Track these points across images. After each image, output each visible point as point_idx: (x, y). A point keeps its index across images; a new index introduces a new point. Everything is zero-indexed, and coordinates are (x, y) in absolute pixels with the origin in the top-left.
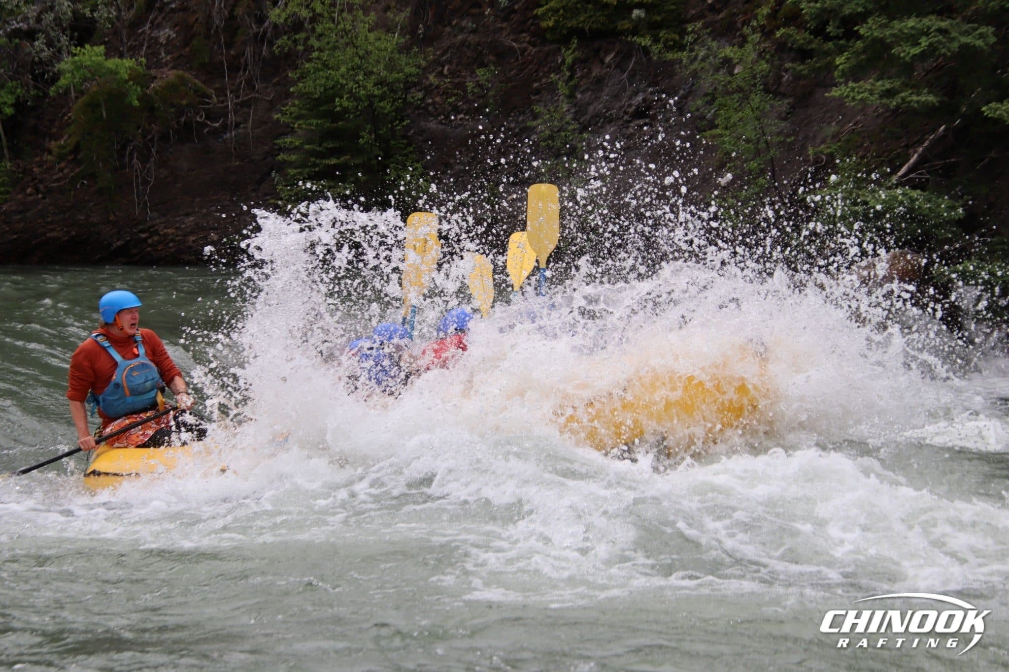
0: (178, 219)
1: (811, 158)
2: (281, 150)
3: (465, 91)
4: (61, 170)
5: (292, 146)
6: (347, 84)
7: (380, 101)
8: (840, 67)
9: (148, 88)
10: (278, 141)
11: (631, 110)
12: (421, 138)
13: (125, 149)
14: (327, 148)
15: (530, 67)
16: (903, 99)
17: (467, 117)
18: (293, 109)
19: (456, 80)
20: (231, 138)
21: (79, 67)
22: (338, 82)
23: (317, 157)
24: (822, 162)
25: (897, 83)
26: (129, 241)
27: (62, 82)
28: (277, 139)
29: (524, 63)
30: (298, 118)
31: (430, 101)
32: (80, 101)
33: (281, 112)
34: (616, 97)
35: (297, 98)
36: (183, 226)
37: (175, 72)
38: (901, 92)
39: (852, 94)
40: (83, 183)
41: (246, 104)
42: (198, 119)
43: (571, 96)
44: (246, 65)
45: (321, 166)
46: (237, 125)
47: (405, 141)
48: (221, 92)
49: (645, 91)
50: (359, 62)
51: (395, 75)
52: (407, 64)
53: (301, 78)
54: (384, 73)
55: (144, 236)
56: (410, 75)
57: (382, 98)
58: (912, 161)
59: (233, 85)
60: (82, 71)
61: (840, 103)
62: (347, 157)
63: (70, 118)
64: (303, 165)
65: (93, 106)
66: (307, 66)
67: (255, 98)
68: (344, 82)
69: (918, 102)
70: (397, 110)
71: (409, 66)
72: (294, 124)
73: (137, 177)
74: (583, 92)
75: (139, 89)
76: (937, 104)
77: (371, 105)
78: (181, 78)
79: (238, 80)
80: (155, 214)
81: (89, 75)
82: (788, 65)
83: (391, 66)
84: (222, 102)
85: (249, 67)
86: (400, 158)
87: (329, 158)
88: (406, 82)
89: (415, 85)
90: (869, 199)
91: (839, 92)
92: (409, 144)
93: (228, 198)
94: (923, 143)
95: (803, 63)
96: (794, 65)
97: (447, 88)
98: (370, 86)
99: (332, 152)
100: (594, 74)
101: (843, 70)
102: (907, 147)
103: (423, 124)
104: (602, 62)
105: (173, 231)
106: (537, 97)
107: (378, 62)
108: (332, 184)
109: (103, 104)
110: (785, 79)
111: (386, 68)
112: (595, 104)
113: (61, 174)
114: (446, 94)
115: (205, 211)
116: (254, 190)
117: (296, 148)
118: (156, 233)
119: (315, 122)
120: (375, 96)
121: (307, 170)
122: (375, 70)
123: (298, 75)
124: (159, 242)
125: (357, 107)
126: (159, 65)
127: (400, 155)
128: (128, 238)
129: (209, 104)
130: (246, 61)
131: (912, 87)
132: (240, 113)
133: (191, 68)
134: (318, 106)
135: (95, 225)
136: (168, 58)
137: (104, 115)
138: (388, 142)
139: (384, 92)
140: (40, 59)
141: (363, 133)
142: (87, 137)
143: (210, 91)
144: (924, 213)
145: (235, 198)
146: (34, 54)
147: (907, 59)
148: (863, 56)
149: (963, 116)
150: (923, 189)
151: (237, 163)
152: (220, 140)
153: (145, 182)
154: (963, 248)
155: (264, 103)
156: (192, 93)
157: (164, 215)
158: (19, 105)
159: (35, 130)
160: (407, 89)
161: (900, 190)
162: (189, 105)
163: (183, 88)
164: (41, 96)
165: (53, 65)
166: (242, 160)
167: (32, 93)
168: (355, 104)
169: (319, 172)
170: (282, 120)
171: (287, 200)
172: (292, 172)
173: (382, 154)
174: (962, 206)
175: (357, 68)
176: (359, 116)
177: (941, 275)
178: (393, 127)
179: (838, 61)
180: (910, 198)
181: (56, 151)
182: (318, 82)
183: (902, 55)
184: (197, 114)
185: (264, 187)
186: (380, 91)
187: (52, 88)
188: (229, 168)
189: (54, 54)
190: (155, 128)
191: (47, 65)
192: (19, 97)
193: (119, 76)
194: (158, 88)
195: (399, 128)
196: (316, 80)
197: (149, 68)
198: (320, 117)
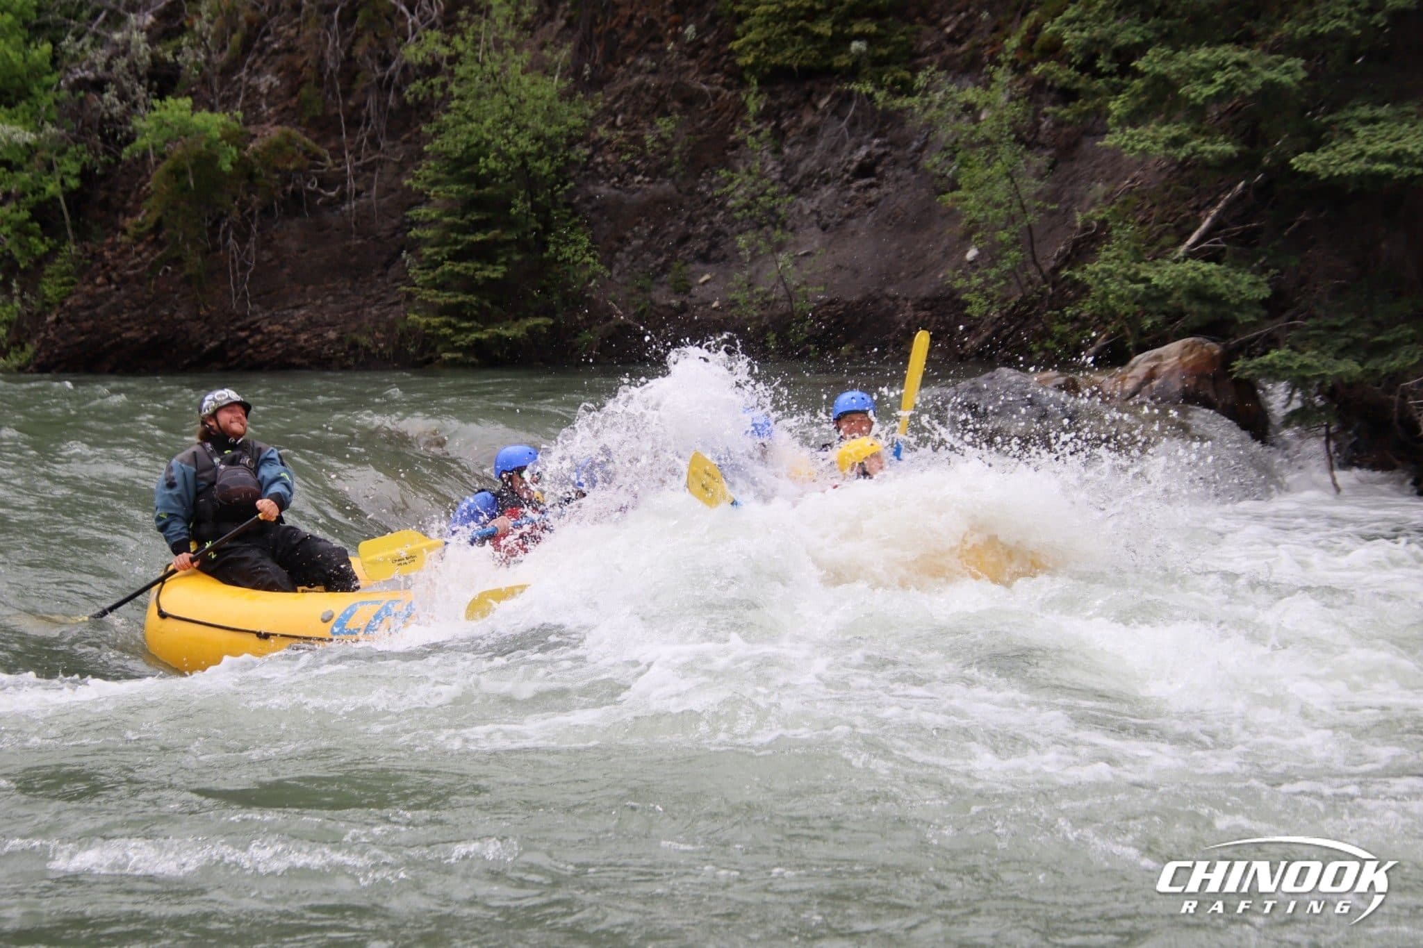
0: (286, 313)
1: (1079, 224)
2: (414, 224)
3: (643, 146)
4: (139, 254)
5: (427, 219)
6: (493, 140)
7: (536, 161)
8: (1116, 113)
9: (245, 149)
10: (410, 213)
11: (853, 167)
12: (589, 207)
13: (219, 227)
14: (471, 221)
15: (725, 114)
16: (1194, 149)
17: (647, 179)
18: (427, 173)
19: (633, 133)
20: (351, 210)
21: (162, 124)
22: (482, 137)
23: (458, 233)
24: (1091, 229)
25: (1186, 129)
26: (227, 341)
27: (140, 142)
28: (409, 209)
29: (717, 111)
30: (435, 183)
31: (600, 159)
32: (162, 167)
33: (413, 176)
34: (834, 151)
35: (433, 158)
36: (292, 321)
37: (279, 128)
38: (1189, 140)
39: (1130, 143)
40: (166, 271)
41: (369, 167)
42: (309, 186)
43: (777, 151)
44: (368, 118)
45: (464, 243)
46: (358, 194)
47: (569, 211)
48: (337, 152)
49: (869, 143)
50: (510, 112)
51: (555, 128)
52: (570, 114)
53: (438, 132)
54: (542, 127)
55: (243, 334)
56: (575, 128)
57: (540, 156)
58: (1204, 226)
59: (352, 143)
60: (163, 130)
61: (1116, 153)
62: (497, 232)
63: (148, 188)
64: (441, 243)
65: (177, 173)
66: (445, 117)
67: (381, 162)
68: (490, 137)
69: (1212, 152)
70: (558, 171)
71: (573, 117)
72: (429, 191)
73: (233, 261)
74: (791, 146)
75: (234, 151)
76: (1236, 155)
77: (524, 164)
78: (288, 137)
79: (358, 138)
80: (257, 307)
81: (172, 134)
82: (1048, 109)
83: (550, 116)
84: (339, 165)
85: (372, 121)
86: (562, 231)
87: (473, 233)
88: (569, 137)
89: (581, 139)
90: (1151, 275)
91: (1115, 141)
92: (575, 214)
93: (348, 284)
94: (1217, 204)
95: (1066, 106)
96: (1055, 109)
97: (621, 143)
98: (522, 141)
99: (478, 226)
100: (805, 123)
101: (1119, 117)
102: (1198, 209)
103: (591, 188)
104: (815, 107)
105: (280, 328)
106: (734, 152)
107: (534, 112)
108: (479, 266)
109: (190, 170)
110: (1044, 126)
111: (544, 119)
112: (808, 160)
113: (139, 259)
114: (619, 150)
115: (319, 302)
116: (380, 275)
117: (432, 221)
118: (259, 330)
119: (455, 187)
120: (530, 154)
121: (447, 249)
122: (530, 124)
123: (434, 129)
124: (262, 342)
125: (506, 169)
126: (259, 120)
127: (563, 227)
128: (224, 338)
129: (322, 168)
130: (368, 114)
131: (1205, 133)
132: (362, 179)
133: (299, 124)
134: (458, 168)
135: (182, 322)
136: (271, 111)
137: (192, 183)
138: (548, 211)
139: (540, 149)
140: (111, 115)
141: (517, 202)
142: (171, 212)
143: (324, 152)
144: (1221, 291)
145: (357, 285)
146: (103, 109)
147: (1199, 101)
148: (1143, 99)
149: (1266, 170)
150: (1218, 262)
151: (359, 242)
152: (337, 213)
153: (244, 267)
154: (1269, 335)
155: (391, 165)
156: (301, 154)
157: (269, 308)
158: (86, 174)
159: (105, 204)
160: (571, 145)
161: (1190, 263)
162: (298, 170)
163: (289, 149)
164: (113, 161)
165: (127, 123)
166: (365, 238)
167: (102, 159)
168: (505, 164)
169: (461, 251)
170: (414, 186)
171: (423, 287)
172: (428, 251)
173: (540, 226)
174: (1268, 282)
175: (507, 120)
176: (510, 180)
177: (1243, 369)
178: (553, 193)
179: (1112, 106)
180: (1203, 273)
181: (132, 231)
182: (459, 137)
183: (1192, 95)
184: (308, 181)
185: (393, 271)
186: (535, 148)
187: (127, 150)
188: (349, 247)
189: (128, 108)
190: (256, 199)
191: (120, 123)
192: (85, 165)
193: (208, 135)
194: (258, 149)
195: (560, 193)
196: (455, 135)
197: (246, 124)
198: (461, 182)
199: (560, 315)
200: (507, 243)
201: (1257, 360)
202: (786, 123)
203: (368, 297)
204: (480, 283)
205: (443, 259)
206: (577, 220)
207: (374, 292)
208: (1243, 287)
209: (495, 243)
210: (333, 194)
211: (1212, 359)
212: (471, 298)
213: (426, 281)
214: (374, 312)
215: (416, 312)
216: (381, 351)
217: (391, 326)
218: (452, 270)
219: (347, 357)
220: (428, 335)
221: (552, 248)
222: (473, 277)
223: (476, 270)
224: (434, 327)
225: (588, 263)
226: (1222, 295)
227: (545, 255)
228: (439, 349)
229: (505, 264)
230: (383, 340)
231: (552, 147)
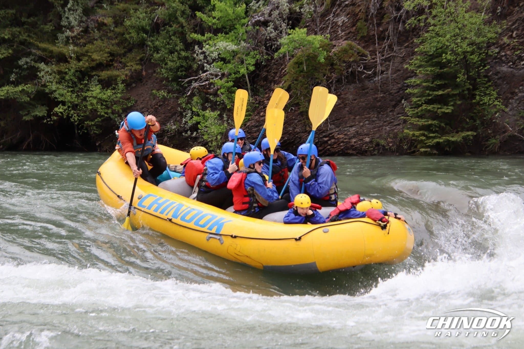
0: (346, 129)
2: (408, 86)
5: (415, 84)
6: (450, 45)
7: (471, 55)
9: (330, 52)
10: (407, 81)
12: (497, 77)
14: (436, 85)
18: (416, 62)
19: (522, 40)
20: (379, 80)
21: (292, 41)
22: (444, 44)
23: (430, 91)
27: (282, 50)
30: (420, 66)
31: (503, 54)
32: (292, 61)
33: (409, 63)
35: (419, 54)
36: (349, 133)
37: (346, 41)
40: (292, 109)
41: (388, 60)
42: (359, 69)
44: (389, 36)
45: (433, 96)
46: (382, 72)
47: (486, 79)
48: (373, 53)
50: (458, 32)
51: (481, 39)
53: (421, 43)
54: (474, 38)
55: (326, 139)
56: (491, 38)
57: (472, 53)
59: (380, 48)
60: (293, 43)
62: (449, 90)
63: (286, 71)
64: (422, 95)
65: (299, 64)
66: (426, 35)
67: (394, 57)
68: (449, 44)
70: (482, 60)
71: (490, 33)
72: (417, 70)
75: (325, 53)
77: (465, 57)
78: (350, 46)
79: (383, 46)
80: (333, 126)
81: (297, 45)
83: (479, 33)
84: (374, 59)
85: (391, 37)
86: (483, 89)
87: (437, 91)
88: (488, 43)
89: (494, 44)
92: (489, 81)
93: (376, 116)
97: (515, 45)
98: (464, 46)
99: (440, 87)
103: (498, 68)
105: (343, 136)
107: (471, 31)
108: (439, 106)
109: (304, 62)
111: (476, 35)
114: (514, 49)
115: (362, 124)
116: (391, 111)
118: (333, 137)
119: (429, 69)
120: (468, 52)
121: (424, 98)
122: (468, 36)
123: (420, 41)
124: (335, 143)
125: (456, 59)
126: (337, 38)
127: (483, 87)
128: (317, 141)
129: (366, 60)
130: (389, 34)
132: (384, 65)
133: (356, 39)
134: (431, 59)
135: (298, 133)
136: (343, 34)
137: (305, 69)
138: (475, 80)
139: (474, 49)
140: (270, 37)
141: (459, 75)
142: (295, 82)
143: (367, 53)
145: (380, 116)
146: (267, 35)
151: (382, 95)
152: (372, 81)
155: (399, 58)
156: (356, 54)
157: (338, 127)
158: (257, 65)
159: (266, 79)
160: (489, 47)
162: (355, 61)
163: (351, 51)
164: (270, 58)
165: (277, 41)
166: (385, 94)
168: (455, 57)
169: (432, 99)
170: (409, 68)
171: (411, 117)
172: (415, 99)
173: (471, 87)
175: (457, 35)
176: (457, 64)
178: (479, 70)
184: (359, 66)
185: (397, 109)
186: (472, 49)
187: (276, 54)
188: (377, 98)
189: (278, 34)
190: (334, 75)
191: (274, 41)
192: (257, 60)
193: (313, 46)
194: (336, 52)
195: (482, 71)
196: (431, 43)
197: (331, 40)
198: (433, 66)
199: (479, 131)
200: (454, 95)
203: (385, 122)
204: (440, 115)
205: (422, 103)
207: (388, 119)
209: (448, 95)
210: (370, 72)
212: (435, 122)
213: (414, 114)
214: (388, 129)
215: (408, 129)
216: (390, 147)
217: (396, 136)
218: (426, 109)
219: (374, 150)
220: (414, 140)
221: (478, 98)
222: (436, 112)
223: (438, 108)
224: (417, 136)
225: (496, 105)
227: (474, 101)
228: (418, 146)
229: (452, 105)
230: (391, 142)
231: (479, 48)
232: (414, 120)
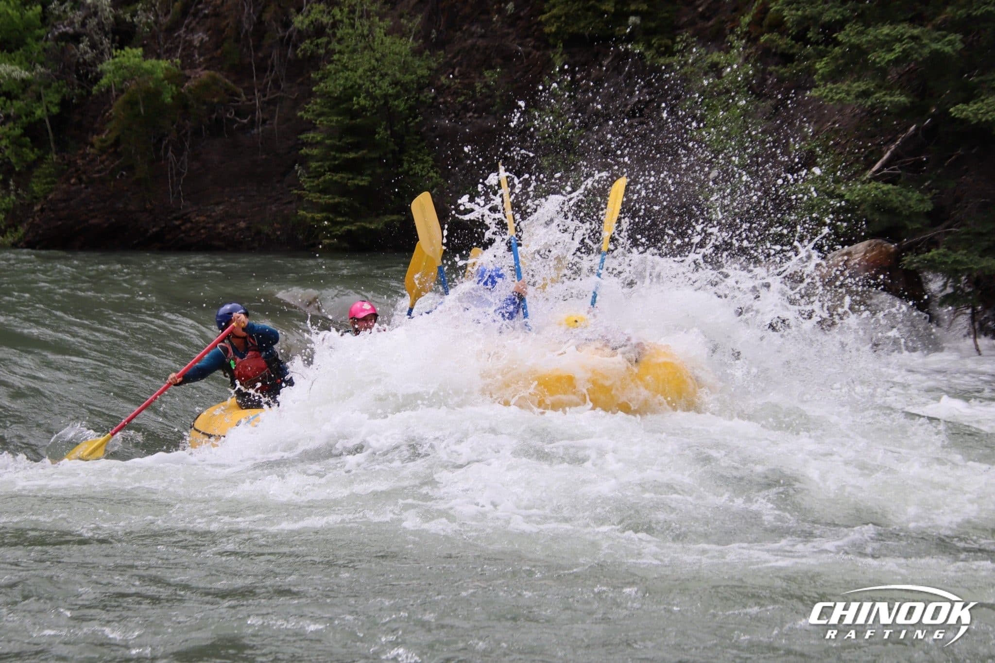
0: (209, 208)
2: (305, 144)
3: (474, 91)
4: (102, 162)
5: (314, 141)
6: (364, 84)
7: (395, 100)
8: (820, 71)
9: (182, 87)
10: (302, 136)
11: (627, 109)
12: (433, 134)
13: (161, 144)
14: (346, 143)
15: (534, 69)
16: (877, 99)
17: (476, 115)
18: (315, 107)
19: (466, 81)
20: (259, 134)
21: (120, 67)
22: (355, 82)
23: (336, 152)
25: (872, 86)
26: (165, 227)
27: (104, 81)
28: (301, 134)
29: (528, 66)
30: (321, 115)
31: (442, 100)
32: (121, 99)
33: (304, 109)
34: (613, 97)
35: (320, 96)
36: (213, 214)
37: (207, 72)
38: (874, 93)
39: (830, 95)
40: (122, 175)
41: (272, 102)
42: (228, 115)
43: (572, 96)
44: (273, 66)
45: (341, 159)
46: (264, 122)
47: (418, 137)
48: (249, 91)
49: (640, 92)
50: (376, 64)
51: (408, 78)
52: (420, 66)
53: (321, 79)
54: (398, 75)
55: (177, 223)
56: (423, 76)
57: (397, 96)
58: (885, 157)
59: (260, 84)
60: (121, 72)
61: (820, 102)
62: (365, 151)
63: (111, 114)
64: (324, 159)
65: (132, 103)
66: (328, 67)
67: (281, 98)
68: (361, 82)
69: (891, 102)
70: (411, 108)
71: (421, 68)
72: (316, 120)
73: (171, 169)
74: (582, 93)
75: (174, 88)
76: (909, 105)
77: (386, 103)
78: (213, 78)
79: (265, 81)
80: (188, 203)
81: (128, 75)
82: (772, 68)
83: (405, 68)
84: (250, 100)
85: (276, 68)
86: (413, 152)
87: (347, 152)
88: (419, 83)
89: (428, 85)
90: (844, 192)
91: (818, 93)
92: (422, 140)
93: (255, 188)
94: (896, 141)
95: (785, 66)
96: (777, 68)
97: (458, 88)
98: (385, 85)
99: (351, 147)
100: (592, 76)
101: (822, 74)
102: (881, 144)
103: (434, 121)
104: (600, 65)
105: (205, 218)
107: (394, 64)
108: (351, 176)
109: (141, 101)
110: (768, 81)
111: (401, 70)
113: (102, 166)
114: (456, 94)
115: (233, 200)
116: (278, 182)
117: (318, 142)
118: (189, 220)
119: (335, 118)
120: (391, 95)
121: (328, 163)
122: (390, 72)
123: (320, 76)
124: (191, 229)
125: (373, 106)
126: (193, 66)
127: (413, 149)
128: (163, 225)
129: (238, 102)
130: (272, 63)
131: (886, 89)
132: (267, 111)
133: (222, 69)
134: (338, 104)
135: (133, 212)
136: (202, 59)
137: (142, 111)
138: (402, 137)
139: (398, 92)
140: (85, 60)
141: (380, 130)
142: (126, 132)
143: (240, 90)
144: (896, 205)
145: (262, 188)
146: (78, 55)
147: (883, 63)
148: (841, 61)
149: (933, 116)
150: (894, 184)
151: (264, 157)
152: (248, 135)
153: (179, 174)
154: (931, 238)
155: (289, 101)
156: (223, 91)
157: (197, 204)
158: (64, 103)
159: (79, 125)
160: (420, 89)
161: (873, 184)
162: (220, 103)
163: (214, 87)
164: (84, 93)
165: (96, 66)
166: (268, 154)
167: (76, 91)
168: (372, 102)
169: (339, 165)
170: (305, 117)
171: (309, 191)
172: (314, 165)
173: (397, 149)
174: (931, 199)
175: (373, 69)
176: (375, 114)
177: (911, 263)
178: (407, 124)
179: (818, 66)
180: (883, 191)
181: (98, 144)
182: (338, 82)
183: (878, 60)
184: (227, 111)
185: (288, 179)
186: (394, 91)
187: (95, 88)
188: (256, 161)
189: (97, 55)
190: (189, 124)
191: (91, 66)
192: (64, 96)
193: (155, 76)
194: (191, 87)
195: (412, 124)
196: (336, 80)
197: (183, 68)
198: (339, 114)
200: (372, 160)
201: (921, 256)
202: (578, 76)
203: (270, 198)
204: (352, 189)
205: (325, 171)
206: (424, 144)
207: (274, 193)
208: (912, 203)
209: (363, 160)
210: (245, 121)
211: (889, 255)
212: (345, 200)
213: (313, 186)
214: (274, 209)
215: (304, 209)
216: (278, 237)
217: (286, 219)
218: (331, 179)
219: (253, 241)
220: (312, 226)
221: (406, 166)
222: (346, 184)
223: (349, 179)
224: (317, 221)
225: (432, 177)
226: (897, 208)
227: (400, 170)
228: (320, 237)
229: (370, 175)
230: (279, 229)
231: (407, 90)
232: (313, 196)
